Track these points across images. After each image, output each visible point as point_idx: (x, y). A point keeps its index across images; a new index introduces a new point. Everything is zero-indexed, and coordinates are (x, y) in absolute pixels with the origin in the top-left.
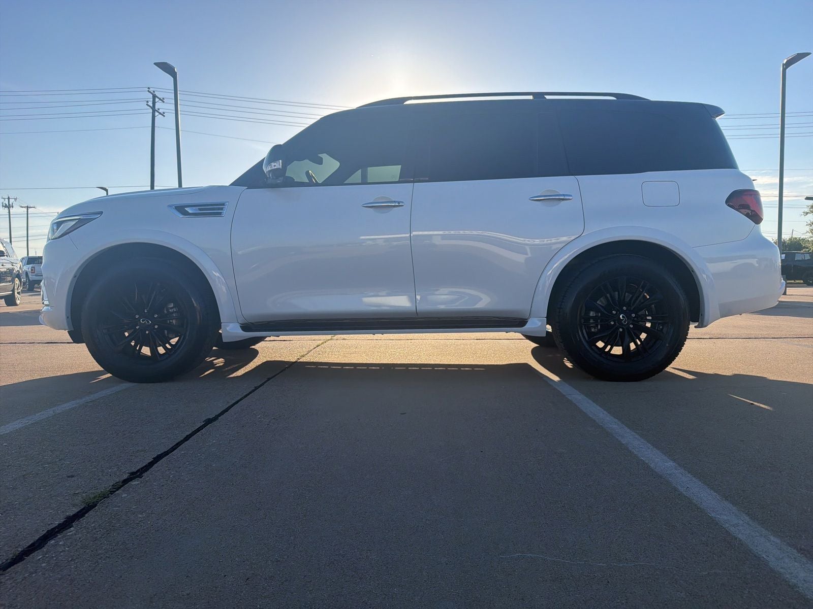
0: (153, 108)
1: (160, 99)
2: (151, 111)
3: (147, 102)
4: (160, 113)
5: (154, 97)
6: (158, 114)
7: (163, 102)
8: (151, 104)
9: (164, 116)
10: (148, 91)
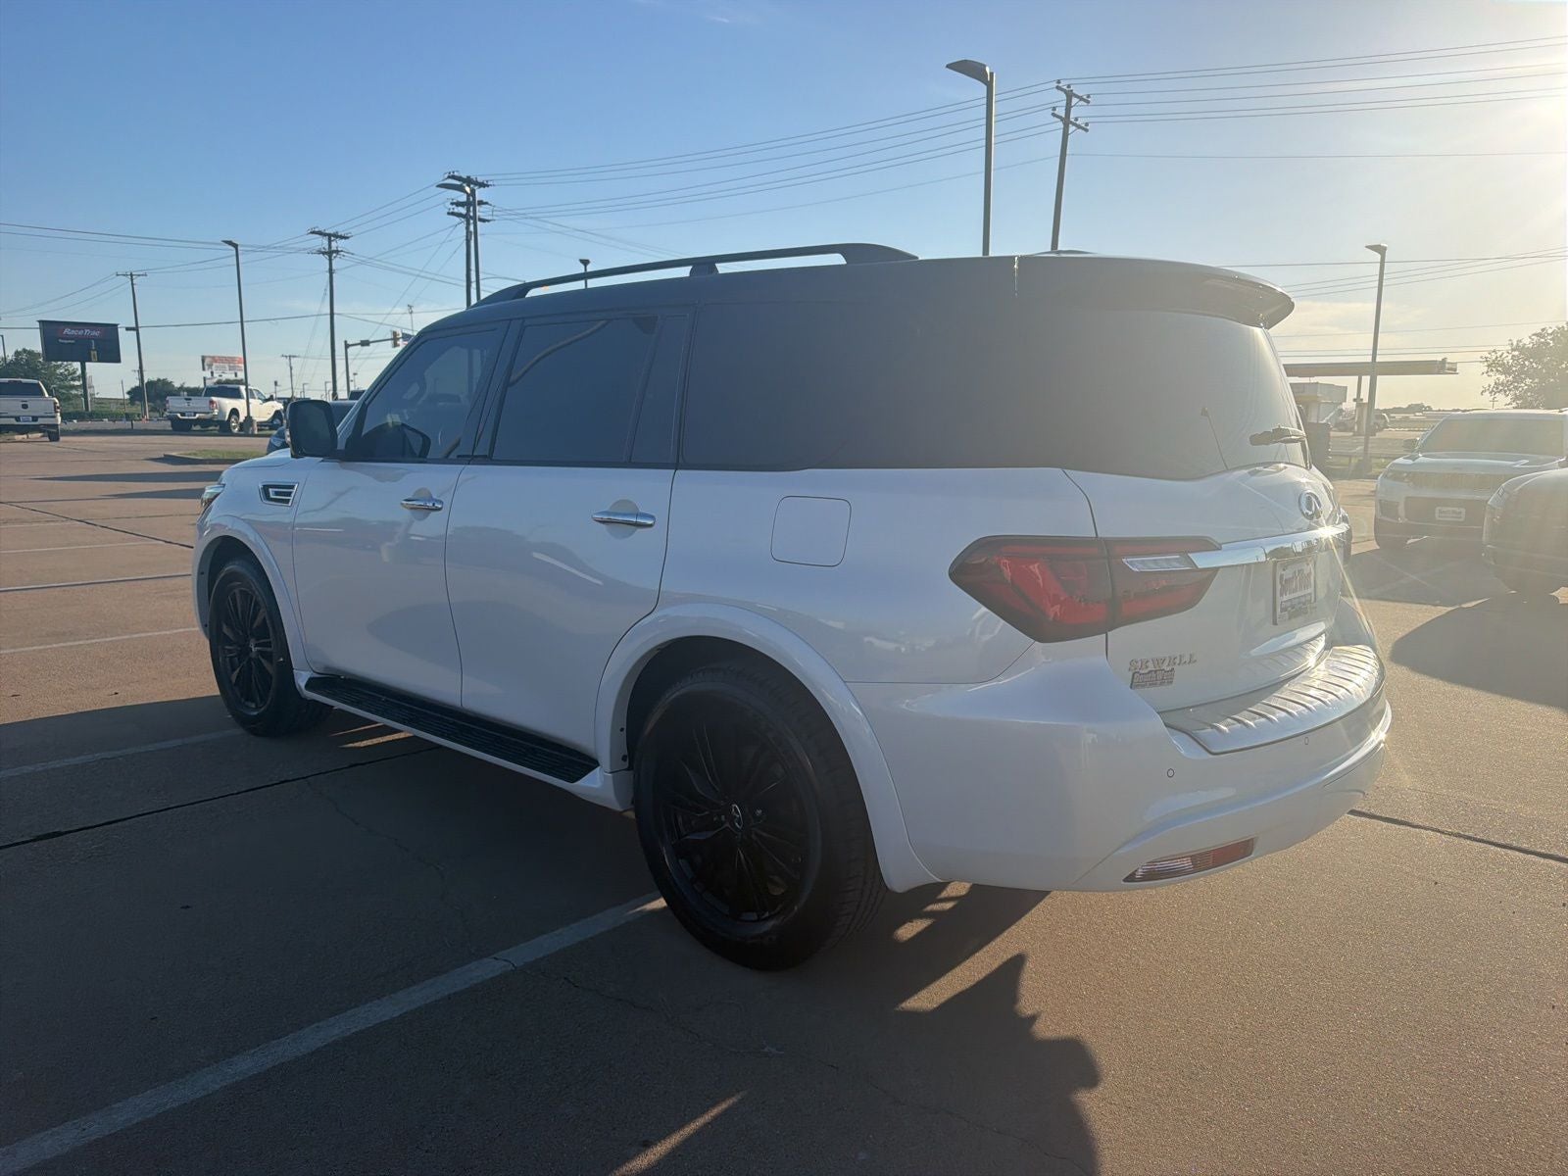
0: (1066, 121)
1: (1081, 99)
2: (1061, 125)
3: (1054, 109)
4: (1079, 127)
5: (1070, 95)
6: (1074, 128)
7: (1088, 102)
8: (1061, 112)
9: (1087, 130)
10: (1058, 88)
